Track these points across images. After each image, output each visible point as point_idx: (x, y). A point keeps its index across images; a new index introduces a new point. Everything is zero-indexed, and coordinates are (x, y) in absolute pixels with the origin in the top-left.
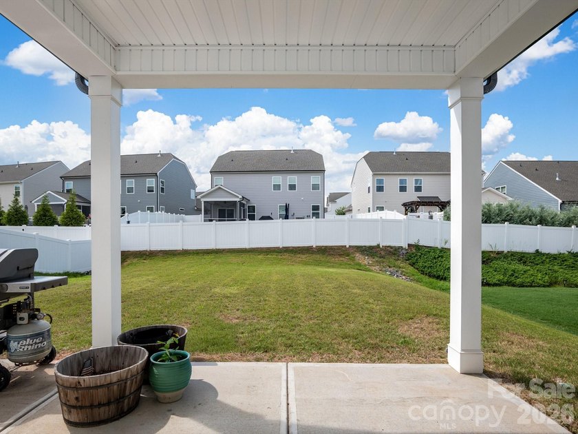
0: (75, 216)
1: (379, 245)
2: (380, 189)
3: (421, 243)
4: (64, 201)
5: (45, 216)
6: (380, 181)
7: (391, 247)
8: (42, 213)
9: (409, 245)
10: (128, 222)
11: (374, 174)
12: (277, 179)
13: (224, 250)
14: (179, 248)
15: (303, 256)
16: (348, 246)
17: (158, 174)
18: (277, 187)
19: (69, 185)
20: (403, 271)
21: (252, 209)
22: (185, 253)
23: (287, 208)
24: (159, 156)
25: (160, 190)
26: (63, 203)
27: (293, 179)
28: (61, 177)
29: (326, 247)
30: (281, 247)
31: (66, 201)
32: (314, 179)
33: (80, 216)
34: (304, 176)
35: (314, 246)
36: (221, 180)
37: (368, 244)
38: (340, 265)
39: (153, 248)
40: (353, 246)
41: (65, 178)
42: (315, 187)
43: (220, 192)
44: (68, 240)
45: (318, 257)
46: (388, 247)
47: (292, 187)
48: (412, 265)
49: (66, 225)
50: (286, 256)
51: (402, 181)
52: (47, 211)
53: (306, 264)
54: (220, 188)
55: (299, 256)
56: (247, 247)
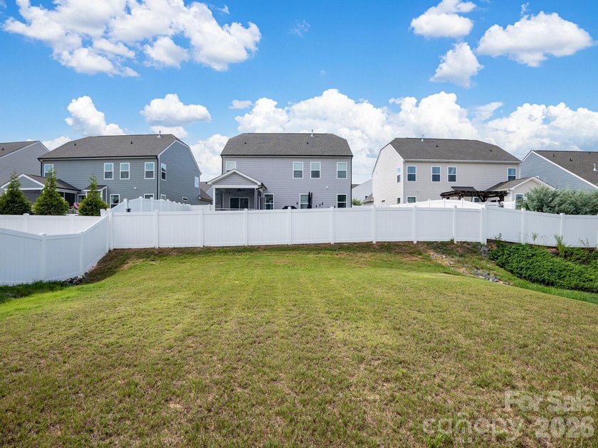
0: (55, 203)
1: (452, 241)
2: (411, 178)
3: (504, 239)
4: (41, 186)
5: (13, 202)
6: (411, 169)
7: (468, 243)
8: (9, 198)
9: (489, 241)
10: (129, 210)
11: (406, 162)
12: (298, 165)
13: (259, 247)
14: (199, 244)
15: (367, 255)
16: (415, 242)
17: (159, 157)
18: (298, 174)
19: (49, 167)
20: (495, 275)
21: (270, 198)
22: (208, 251)
23: (310, 198)
24: (159, 137)
25: (160, 175)
26: (41, 189)
27: (316, 165)
28: (39, 159)
29: (389, 242)
30: (332, 243)
31: (44, 186)
32: (340, 165)
33: (61, 203)
34: (329, 162)
35: (374, 242)
36: (233, 165)
37: (439, 239)
38: (418, 268)
39: (164, 245)
40: (421, 242)
41: (43, 160)
42: (342, 174)
43: (235, 176)
44: (41, 234)
45: (384, 256)
46: (464, 242)
47: (316, 174)
48: (502, 266)
49: (42, 214)
50: (344, 254)
51: (435, 170)
52: (16, 196)
53: (375, 266)
54: (235, 173)
55: (359, 254)
56: (289, 243)
